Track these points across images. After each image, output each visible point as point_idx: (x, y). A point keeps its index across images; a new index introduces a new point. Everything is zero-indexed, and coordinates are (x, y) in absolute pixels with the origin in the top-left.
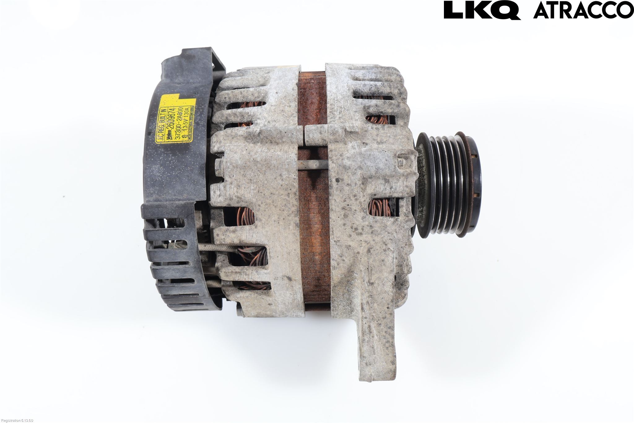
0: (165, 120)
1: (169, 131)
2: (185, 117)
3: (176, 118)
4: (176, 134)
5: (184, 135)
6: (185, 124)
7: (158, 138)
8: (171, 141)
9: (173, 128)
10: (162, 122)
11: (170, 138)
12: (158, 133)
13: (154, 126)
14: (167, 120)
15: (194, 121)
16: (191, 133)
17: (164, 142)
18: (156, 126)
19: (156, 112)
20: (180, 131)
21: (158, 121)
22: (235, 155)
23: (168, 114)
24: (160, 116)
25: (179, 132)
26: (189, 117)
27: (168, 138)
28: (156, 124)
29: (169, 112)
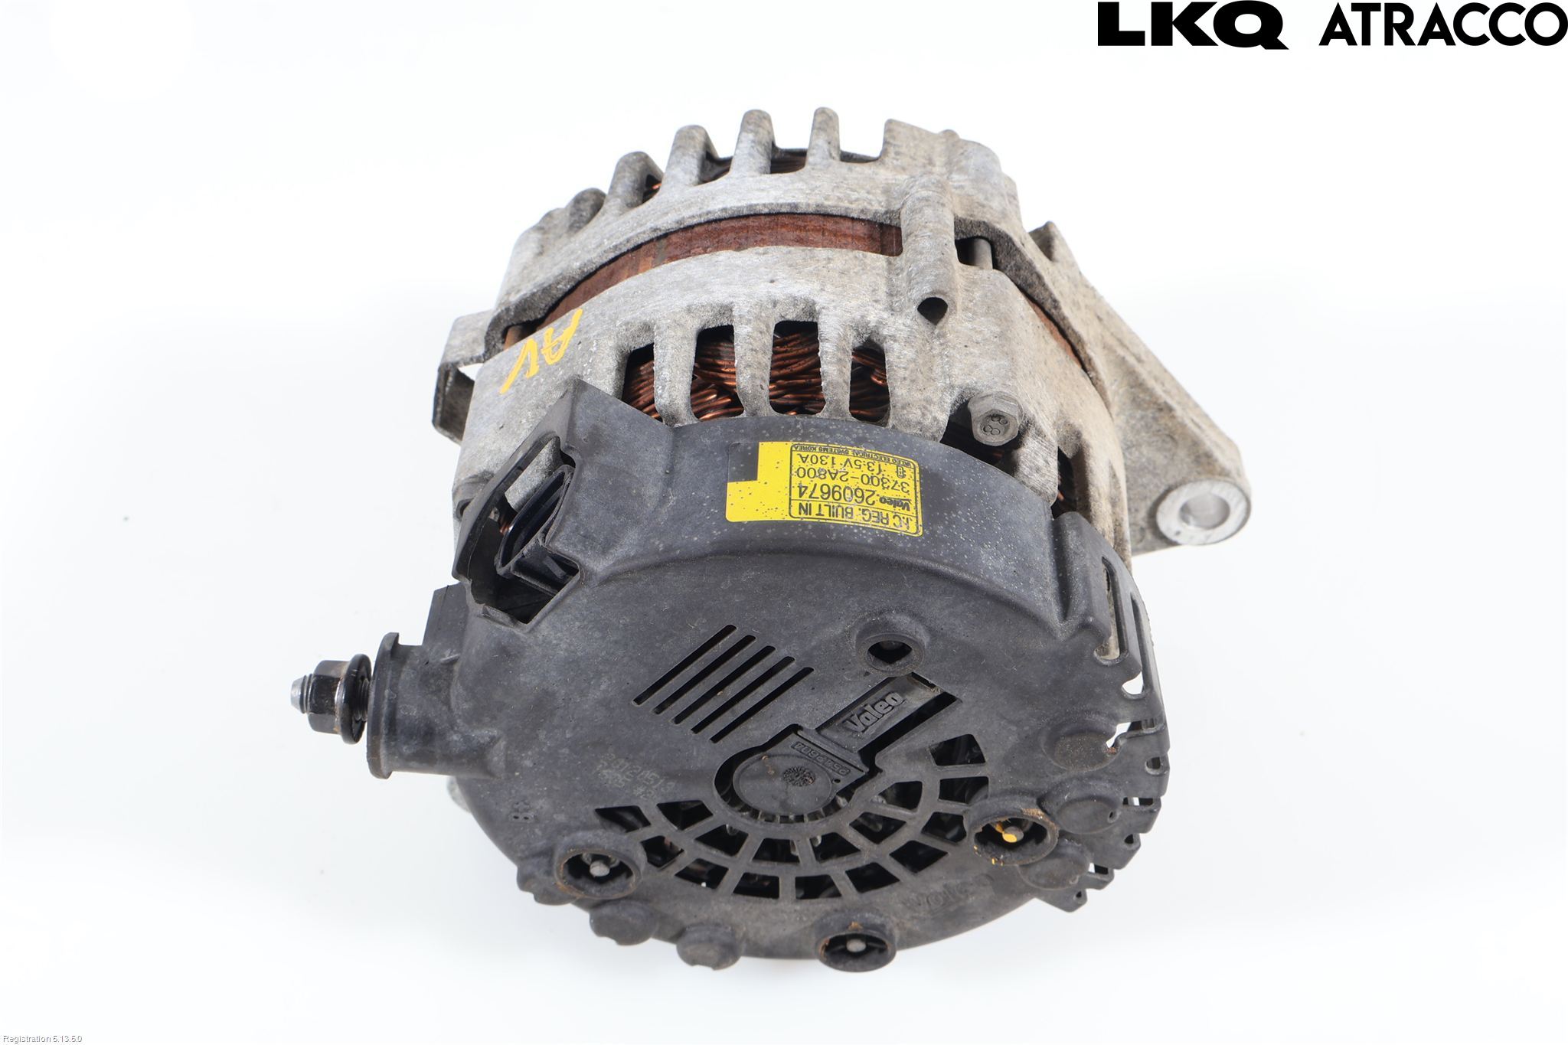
0: (845, 506)
1: (883, 500)
2: (833, 463)
3: (837, 482)
4: (892, 488)
5: (897, 472)
6: (860, 466)
7: (904, 528)
8: (913, 501)
9: (874, 492)
10: (852, 513)
11: (904, 502)
12: (887, 526)
13: (864, 532)
14: (842, 500)
15: (853, 446)
16: (891, 459)
17: (917, 517)
18: (864, 528)
19: (810, 527)
20: (883, 478)
21: (846, 521)
22: (983, 367)
23: (821, 499)
24: (827, 516)
25: (884, 480)
26: (834, 456)
27: (905, 506)
28: (858, 527)
29: (810, 497)
